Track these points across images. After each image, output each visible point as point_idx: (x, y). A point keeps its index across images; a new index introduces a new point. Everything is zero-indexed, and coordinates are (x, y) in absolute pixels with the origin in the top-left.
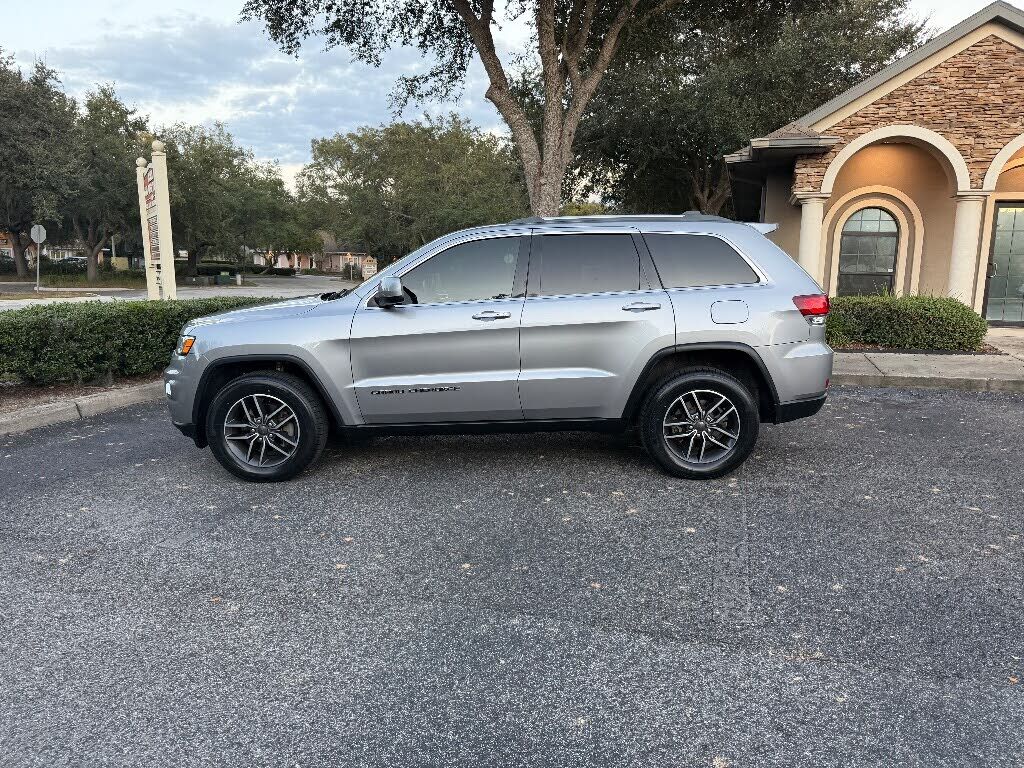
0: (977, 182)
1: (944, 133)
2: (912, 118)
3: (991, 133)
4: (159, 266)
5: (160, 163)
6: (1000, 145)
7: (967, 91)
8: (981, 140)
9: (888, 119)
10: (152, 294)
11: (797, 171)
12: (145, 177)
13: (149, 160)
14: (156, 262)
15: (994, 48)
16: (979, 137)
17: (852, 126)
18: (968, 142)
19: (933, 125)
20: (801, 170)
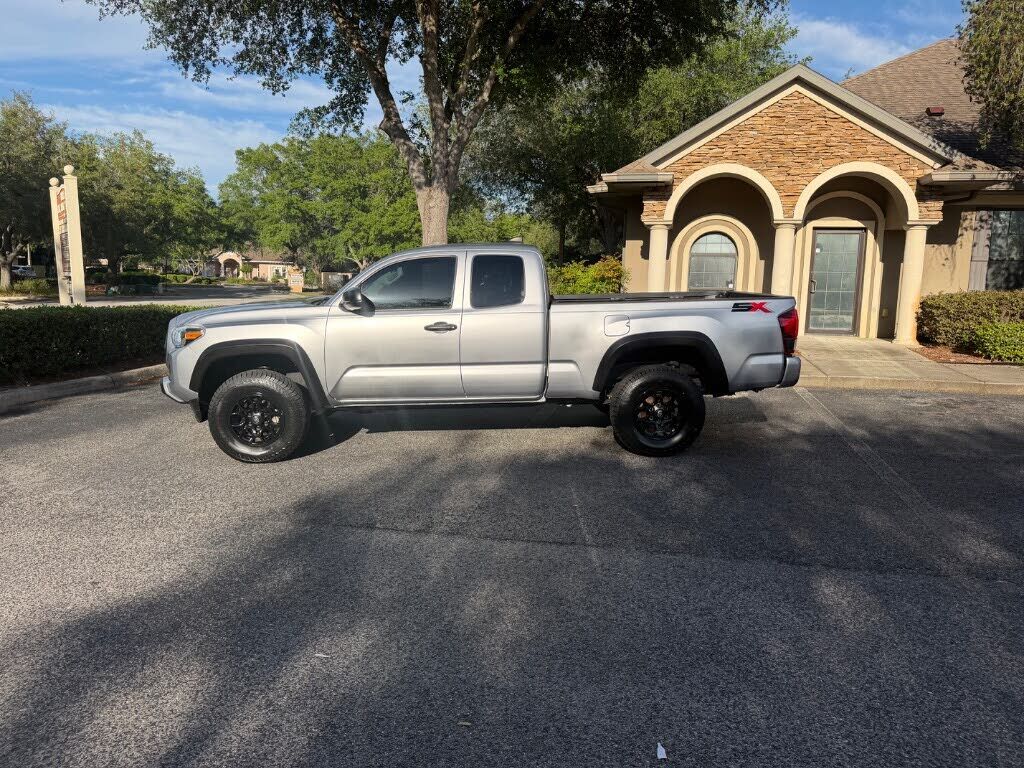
0: (789, 210)
1: (761, 171)
2: (737, 157)
4: (70, 278)
5: (71, 184)
6: (806, 182)
7: (779, 137)
8: (790, 178)
9: (717, 158)
10: (64, 301)
11: (644, 201)
12: (58, 195)
13: (61, 182)
14: (66, 274)
15: (798, 101)
16: (789, 175)
17: (689, 164)
18: (781, 179)
19: (752, 164)
20: (648, 201)
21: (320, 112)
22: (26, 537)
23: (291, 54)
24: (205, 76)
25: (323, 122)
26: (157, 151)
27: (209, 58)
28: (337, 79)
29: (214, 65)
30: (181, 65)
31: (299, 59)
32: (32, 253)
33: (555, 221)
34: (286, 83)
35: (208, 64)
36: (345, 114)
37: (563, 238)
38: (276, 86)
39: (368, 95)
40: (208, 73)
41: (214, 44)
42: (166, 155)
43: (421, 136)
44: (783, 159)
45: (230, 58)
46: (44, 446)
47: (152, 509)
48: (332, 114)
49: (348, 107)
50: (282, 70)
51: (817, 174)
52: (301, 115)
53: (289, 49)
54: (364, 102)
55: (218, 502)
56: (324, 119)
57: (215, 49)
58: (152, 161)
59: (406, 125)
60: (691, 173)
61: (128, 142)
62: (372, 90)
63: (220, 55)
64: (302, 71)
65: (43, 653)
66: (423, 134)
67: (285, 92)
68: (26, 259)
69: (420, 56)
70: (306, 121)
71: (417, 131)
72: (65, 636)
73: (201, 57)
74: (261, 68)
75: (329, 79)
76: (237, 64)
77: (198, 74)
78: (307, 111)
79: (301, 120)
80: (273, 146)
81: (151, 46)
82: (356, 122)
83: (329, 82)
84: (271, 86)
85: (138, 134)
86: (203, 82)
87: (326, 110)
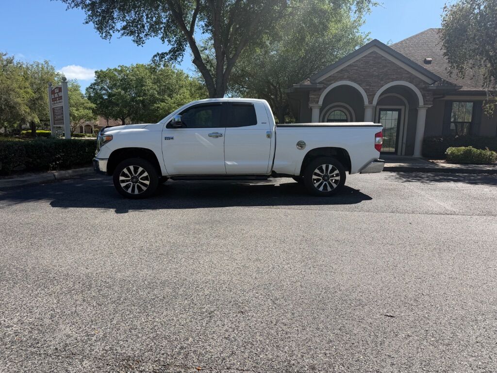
0: (371, 102)
2: (349, 78)
7: (367, 70)
8: (371, 87)
9: (341, 78)
12: (53, 90)
15: (375, 55)
17: (329, 81)
18: (367, 88)
20: (312, 96)
21: (162, 56)
23: (146, 27)
24: (109, 37)
27: (112, 29)
28: (167, 39)
29: (114, 32)
30: (99, 32)
31: (150, 30)
34: (144, 41)
35: (111, 32)
38: (139, 41)
40: (111, 36)
41: (114, 23)
44: (368, 79)
45: (120, 29)
48: (168, 56)
50: (142, 35)
52: (155, 56)
53: (146, 25)
54: (184, 51)
56: (165, 58)
57: (114, 25)
59: (204, 62)
60: (330, 85)
63: (116, 28)
64: (151, 36)
67: (143, 45)
69: (211, 31)
70: (157, 58)
73: (108, 28)
74: (132, 33)
76: (122, 32)
77: (106, 36)
78: (158, 54)
79: (155, 58)
80: (113, 70)
81: (87, 23)
82: (179, 60)
83: (163, 40)
84: (137, 42)
85: (46, 62)
86: (108, 40)
87: (167, 54)
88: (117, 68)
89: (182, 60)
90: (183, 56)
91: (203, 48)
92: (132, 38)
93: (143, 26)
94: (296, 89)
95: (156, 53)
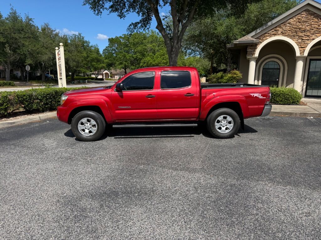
0: (302, 53)
1: (292, 39)
2: (282, 34)
3: (307, 38)
4: (62, 79)
5: (62, 49)
6: (309, 42)
7: (299, 26)
9: (275, 34)
10: (60, 86)
11: (247, 50)
12: (58, 53)
13: (59, 48)
14: (61, 77)
16: (302, 40)
18: (299, 41)
19: (288, 36)
20: (249, 50)
21: (135, 25)
22: (50, 166)
23: (126, 5)
24: (100, 14)
25: (138, 27)
26: (85, 39)
27: (102, 8)
28: (141, 13)
29: (103, 10)
30: (93, 10)
31: (129, 7)
32: (50, 71)
33: (209, 58)
35: (101, 10)
36: (144, 24)
37: (212, 64)
38: (121, 16)
39: (152, 18)
40: (101, 12)
41: (103, 3)
42: (88, 41)
43: (169, 30)
44: (300, 34)
45: (108, 7)
46: (55, 133)
47: (90, 157)
48: (140, 25)
49: (146, 22)
50: (124, 11)
51: (314, 39)
52: (130, 25)
53: (126, 4)
54: (151, 20)
55: (111, 155)
56: (138, 26)
57: (103, 5)
58: (84, 42)
59: (165, 27)
60: (265, 40)
61: (77, 37)
62: (154, 16)
63: (105, 7)
64: (130, 11)
65: (57, 214)
66: (170, 30)
67: (124, 18)
68: (49, 73)
69: (170, 3)
70: (132, 27)
71: (168, 29)
72: (64, 207)
73: (99, 8)
74: (117, 10)
75: (138, 13)
76: (110, 10)
77: (98, 13)
78: (133, 24)
79: (131, 27)
80: (119, 37)
81: (84, 4)
82: (148, 27)
83: (139, 14)
84: (120, 16)
85: (80, 34)
86: (99, 16)
87: (138, 23)
88: (121, 36)
89: (150, 27)
90: (150, 24)
91: (165, 17)
92: (116, 13)
93: (124, 5)
94: (236, 44)
95: (131, 23)
